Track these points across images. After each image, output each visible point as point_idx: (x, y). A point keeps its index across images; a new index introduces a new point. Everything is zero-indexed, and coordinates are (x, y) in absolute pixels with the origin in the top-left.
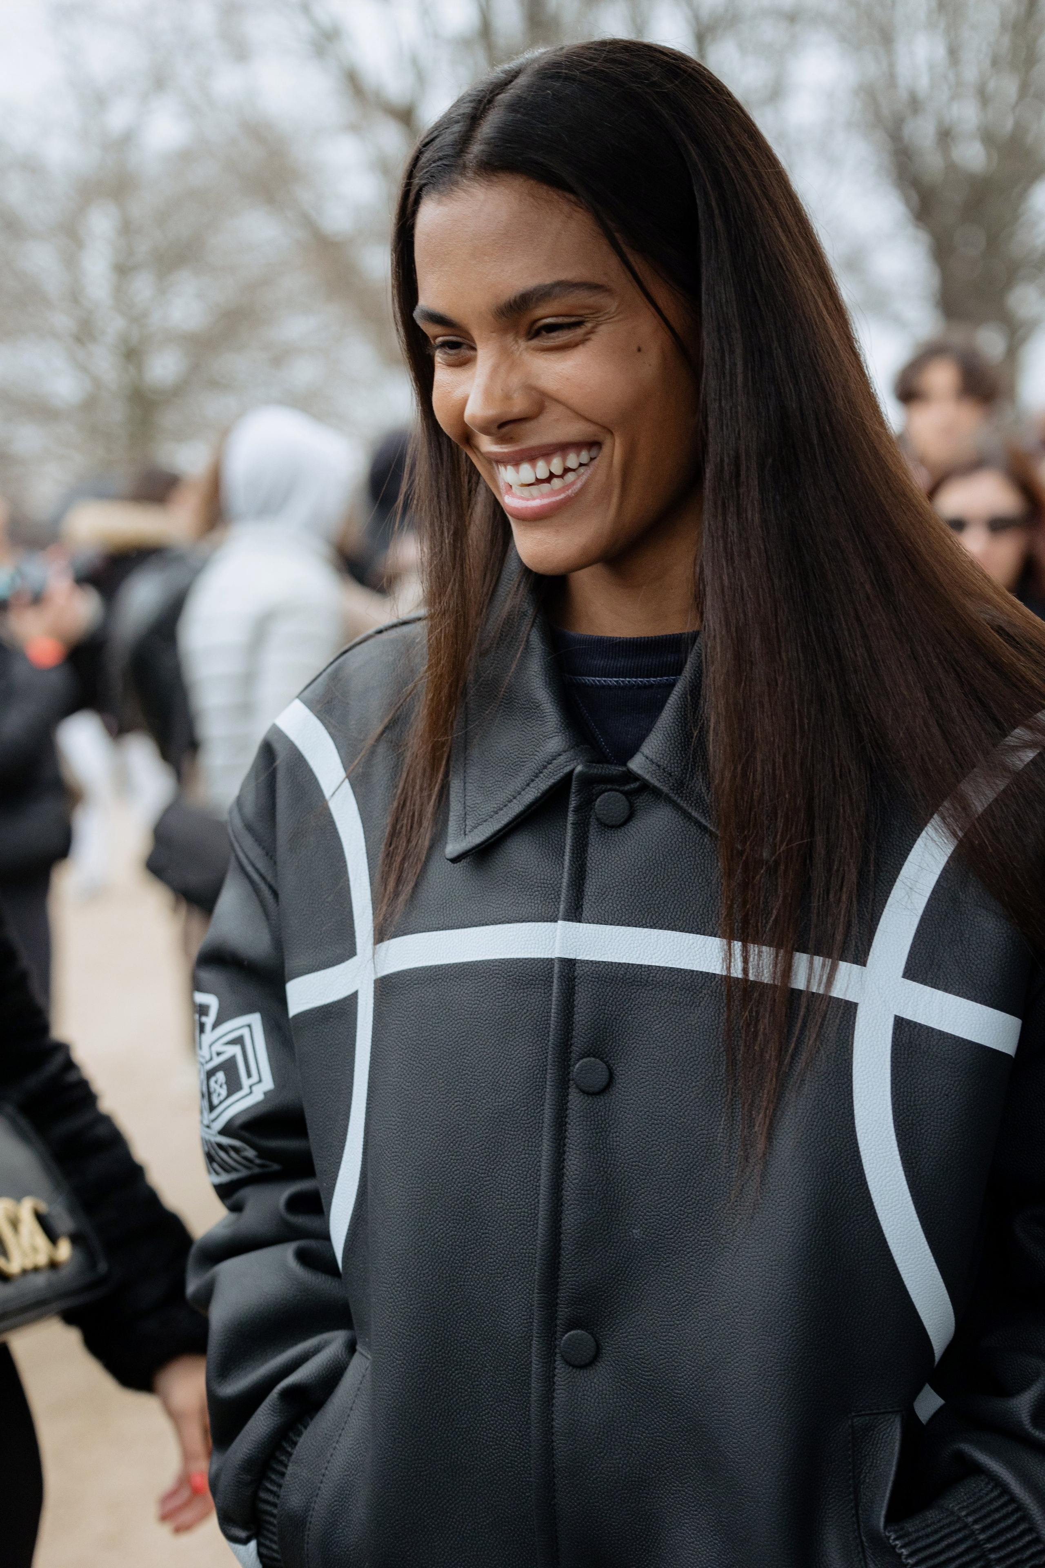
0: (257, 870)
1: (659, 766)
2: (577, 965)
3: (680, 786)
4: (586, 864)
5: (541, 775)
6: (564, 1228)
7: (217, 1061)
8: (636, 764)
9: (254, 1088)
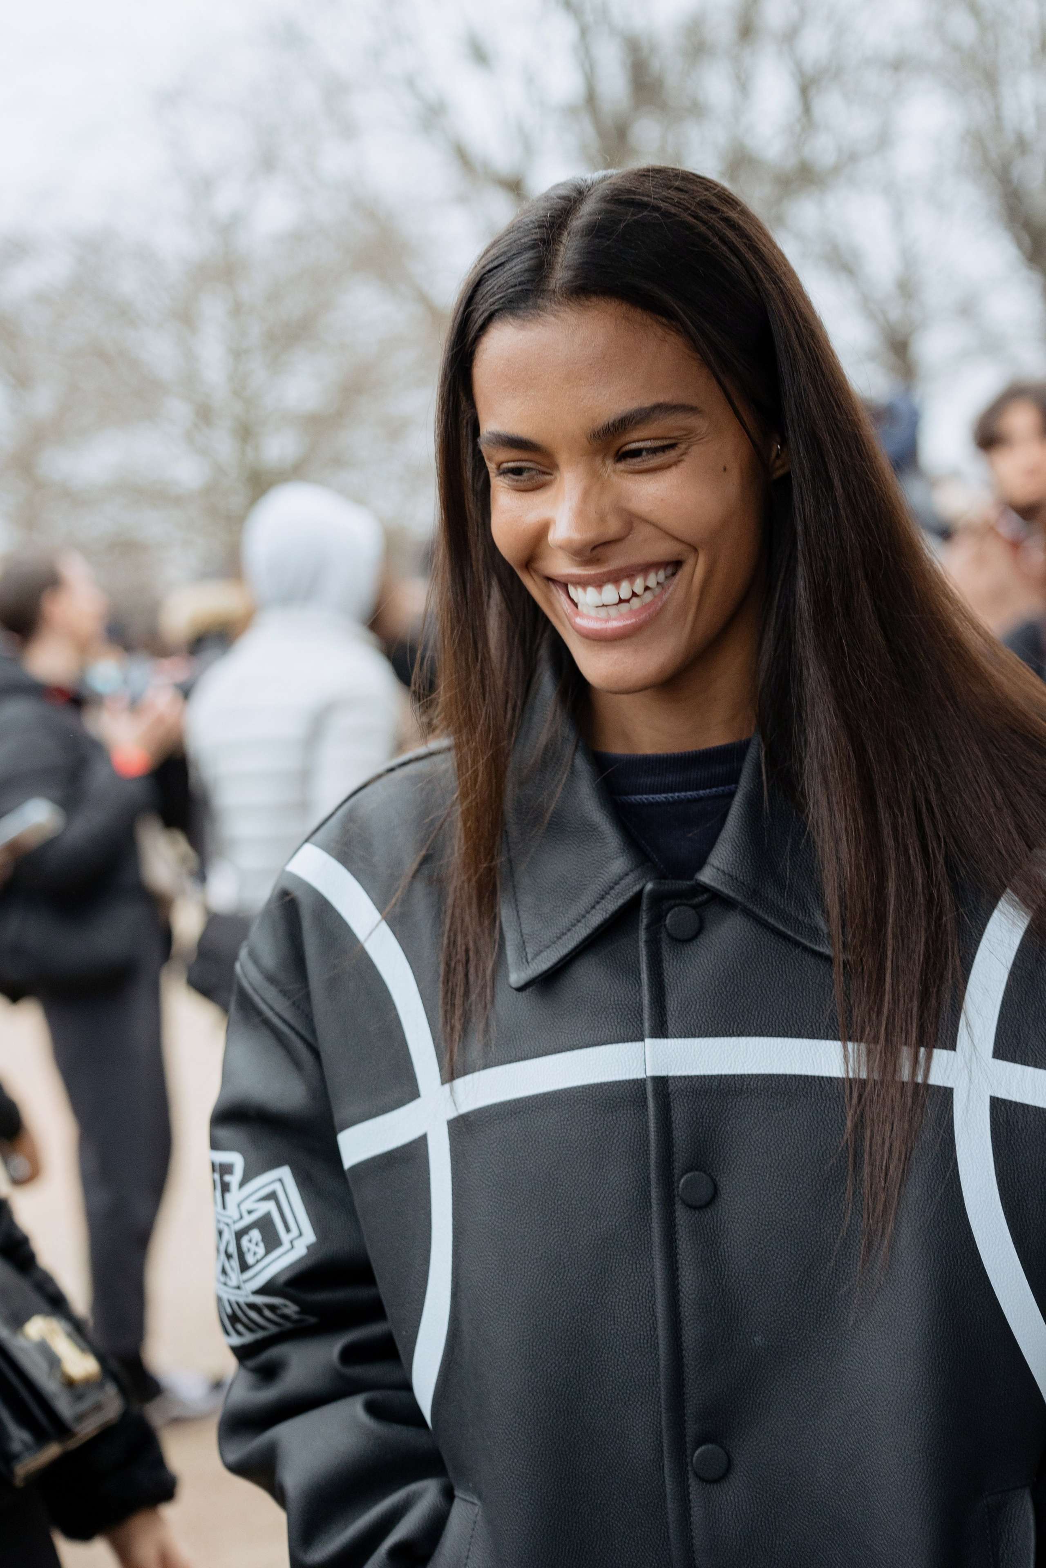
0: (285, 1021)
1: (731, 876)
2: (670, 1081)
3: (755, 894)
4: (663, 980)
5: (609, 897)
6: (685, 1344)
7: (248, 1220)
8: (706, 876)
9: (296, 1243)
